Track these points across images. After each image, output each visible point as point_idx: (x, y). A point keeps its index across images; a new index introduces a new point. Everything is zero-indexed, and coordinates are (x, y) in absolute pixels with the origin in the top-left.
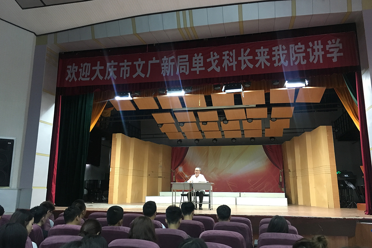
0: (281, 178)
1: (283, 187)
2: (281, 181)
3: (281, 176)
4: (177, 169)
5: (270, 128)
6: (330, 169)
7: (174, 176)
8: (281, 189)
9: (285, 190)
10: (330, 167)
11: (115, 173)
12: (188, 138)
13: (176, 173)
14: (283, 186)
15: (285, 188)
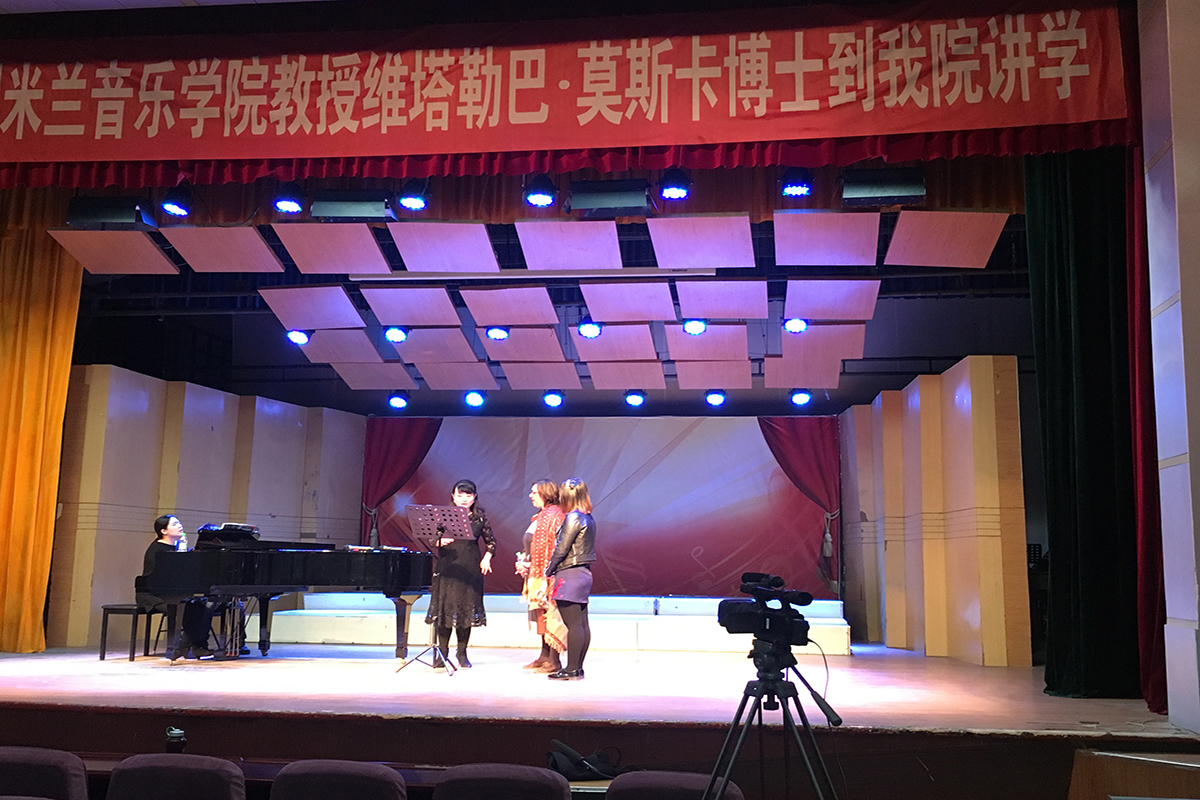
0: (830, 544)
1: (835, 576)
2: (828, 551)
3: (828, 536)
4: (388, 504)
5: (781, 356)
6: (998, 518)
7: (374, 531)
8: (829, 585)
9: (843, 589)
10: (998, 512)
11: (79, 526)
12: (434, 385)
13: (385, 519)
14: (835, 571)
15: (843, 579)
